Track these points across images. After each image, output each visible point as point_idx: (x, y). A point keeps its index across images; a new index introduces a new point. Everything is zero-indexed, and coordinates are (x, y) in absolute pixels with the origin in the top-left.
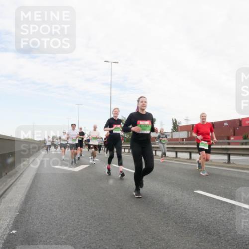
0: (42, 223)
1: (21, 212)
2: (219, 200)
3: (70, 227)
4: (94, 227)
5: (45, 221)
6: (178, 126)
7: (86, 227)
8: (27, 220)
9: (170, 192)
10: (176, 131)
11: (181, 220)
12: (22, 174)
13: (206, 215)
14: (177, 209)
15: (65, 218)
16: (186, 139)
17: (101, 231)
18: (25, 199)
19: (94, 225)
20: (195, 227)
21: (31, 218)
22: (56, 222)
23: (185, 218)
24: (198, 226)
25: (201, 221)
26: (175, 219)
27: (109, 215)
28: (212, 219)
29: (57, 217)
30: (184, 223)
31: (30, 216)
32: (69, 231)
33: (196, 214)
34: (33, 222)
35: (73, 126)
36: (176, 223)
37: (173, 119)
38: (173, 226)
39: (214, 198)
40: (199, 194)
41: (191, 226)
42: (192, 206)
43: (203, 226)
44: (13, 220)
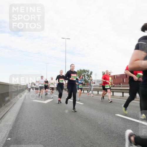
0: (26, 134)
1: (13, 127)
2: (130, 120)
3: (42, 136)
4: (56, 136)
5: (27, 132)
7: (51, 136)
8: (17, 132)
11: (108, 132)
13: (122, 129)
14: (105, 125)
15: (39, 131)
17: (60, 138)
18: (16, 120)
20: (116, 136)
21: (19, 131)
22: (34, 133)
23: (110, 131)
24: (118, 135)
25: (119, 133)
26: (104, 131)
27: (65, 129)
29: (34, 130)
30: (109, 133)
31: (18, 129)
32: (41, 138)
33: (117, 128)
34: (20, 133)
35: (42, 77)
36: (105, 133)
37: (102, 72)
38: (103, 135)
39: (127, 119)
40: (118, 116)
41: (114, 135)
42: (114, 124)
43: (121, 135)
44: (9, 132)
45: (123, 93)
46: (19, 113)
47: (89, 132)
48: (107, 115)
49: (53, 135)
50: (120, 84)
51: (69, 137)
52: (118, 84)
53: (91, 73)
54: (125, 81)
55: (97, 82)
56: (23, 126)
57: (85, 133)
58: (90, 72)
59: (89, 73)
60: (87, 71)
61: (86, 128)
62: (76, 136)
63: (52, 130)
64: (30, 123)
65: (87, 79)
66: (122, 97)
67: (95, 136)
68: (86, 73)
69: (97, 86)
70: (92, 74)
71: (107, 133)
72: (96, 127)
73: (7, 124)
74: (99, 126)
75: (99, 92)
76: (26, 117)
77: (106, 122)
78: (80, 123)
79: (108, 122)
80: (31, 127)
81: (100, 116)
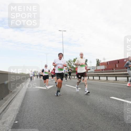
0: (31, 117)
1: (19, 112)
3: (45, 119)
4: (58, 118)
5: (32, 116)
6: (99, 63)
7: (53, 118)
8: (23, 116)
9: (97, 98)
10: (98, 65)
11: (104, 113)
12: (19, 91)
13: (117, 110)
14: (101, 107)
15: (43, 114)
16: (104, 69)
17: (61, 121)
19: (58, 117)
20: (111, 117)
21: (25, 115)
22: (38, 116)
23: (106, 112)
24: (113, 116)
25: (115, 114)
26: (100, 113)
27: (65, 112)
28: (120, 112)
29: (38, 114)
30: (105, 115)
31: (24, 113)
32: (45, 121)
33: (112, 110)
34: (26, 117)
36: (101, 115)
37: (96, 59)
38: (100, 117)
39: (121, 101)
40: (113, 99)
41: (110, 116)
42: (109, 106)
43: (116, 116)
44: (16, 116)
45: (116, 77)
46: (24, 99)
47: (87, 114)
48: (103, 98)
49: (55, 118)
50: (113, 70)
51: (69, 119)
52: (111, 70)
54: (117, 67)
55: (92, 68)
56: (28, 110)
57: (83, 115)
61: (84, 110)
62: (76, 118)
63: (54, 113)
64: (34, 107)
66: (116, 81)
67: (93, 118)
69: (92, 72)
70: (87, 61)
71: (104, 115)
72: (93, 109)
73: (14, 108)
74: (96, 108)
75: (94, 77)
76: (30, 102)
77: (102, 104)
78: (79, 106)
79: (104, 104)
80: (35, 111)
81: (96, 99)
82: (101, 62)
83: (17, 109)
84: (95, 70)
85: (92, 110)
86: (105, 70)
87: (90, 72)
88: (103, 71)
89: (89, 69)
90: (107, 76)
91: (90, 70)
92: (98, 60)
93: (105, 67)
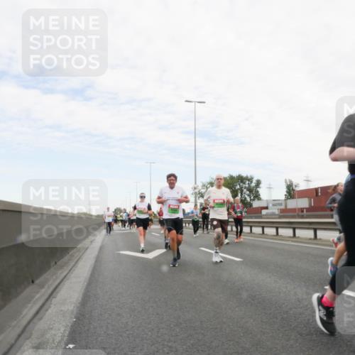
0: (108, 335)
1: (78, 318)
3: (148, 340)
4: (181, 340)
5: (112, 331)
6: (293, 190)
7: (169, 340)
8: (88, 330)
9: (289, 289)
10: (291, 197)
11: (308, 331)
14: (300, 314)
15: (140, 327)
17: (191, 347)
19: (180, 337)
21: (92, 327)
22: (128, 332)
23: (313, 328)
26: (299, 329)
27: (201, 322)
29: (128, 325)
30: (312, 335)
31: (91, 323)
32: (146, 345)
34: (95, 333)
36: (300, 335)
37: (286, 181)
38: (298, 339)
44: (68, 329)
48: (304, 289)
49: (172, 339)
52: (326, 210)
53: (258, 183)
55: (273, 205)
56: (101, 315)
58: (254, 181)
59: (253, 185)
60: (249, 180)
61: (252, 320)
64: (116, 307)
65: (248, 199)
68: (244, 183)
69: (273, 214)
70: (261, 185)
72: (277, 318)
73: (63, 309)
74: (285, 316)
75: (280, 230)
76: (107, 292)
77: (301, 305)
78: (237, 309)
79: (307, 305)
80: (119, 318)
81: (284, 290)
82: (297, 189)
83: (72, 312)
84: (282, 211)
85: (275, 320)
86: (308, 210)
87: (267, 216)
88: (302, 214)
89: (265, 205)
90: (315, 228)
91: (267, 208)
92: (291, 182)
93: (310, 204)
